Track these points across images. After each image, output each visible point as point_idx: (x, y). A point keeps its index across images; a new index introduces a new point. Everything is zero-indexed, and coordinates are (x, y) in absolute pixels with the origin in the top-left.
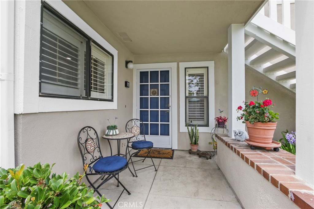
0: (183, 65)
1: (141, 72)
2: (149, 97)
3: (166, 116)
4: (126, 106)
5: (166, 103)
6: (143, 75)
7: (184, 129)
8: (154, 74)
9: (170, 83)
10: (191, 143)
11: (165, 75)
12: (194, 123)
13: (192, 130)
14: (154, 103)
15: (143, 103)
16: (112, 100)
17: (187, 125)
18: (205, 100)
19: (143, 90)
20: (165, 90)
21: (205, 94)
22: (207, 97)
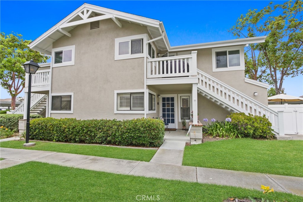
0: (179, 95)
1: (163, 98)
2: (166, 108)
3: (173, 116)
4: (158, 112)
5: (173, 110)
6: (164, 99)
7: (180, 121)
8: (168, 99)
9: (174, 102)
10: (183, 126)
11: (173, 99)
12: (184, 118)
13: (183, 121)
14: (168, 110)
15: (164, 110)
16: (155, 110)
17: (181, 119)
18: (189, 109)
19: (164, 105)
20: (173, 105)
21: (189, 107)
22: (189, 108)
